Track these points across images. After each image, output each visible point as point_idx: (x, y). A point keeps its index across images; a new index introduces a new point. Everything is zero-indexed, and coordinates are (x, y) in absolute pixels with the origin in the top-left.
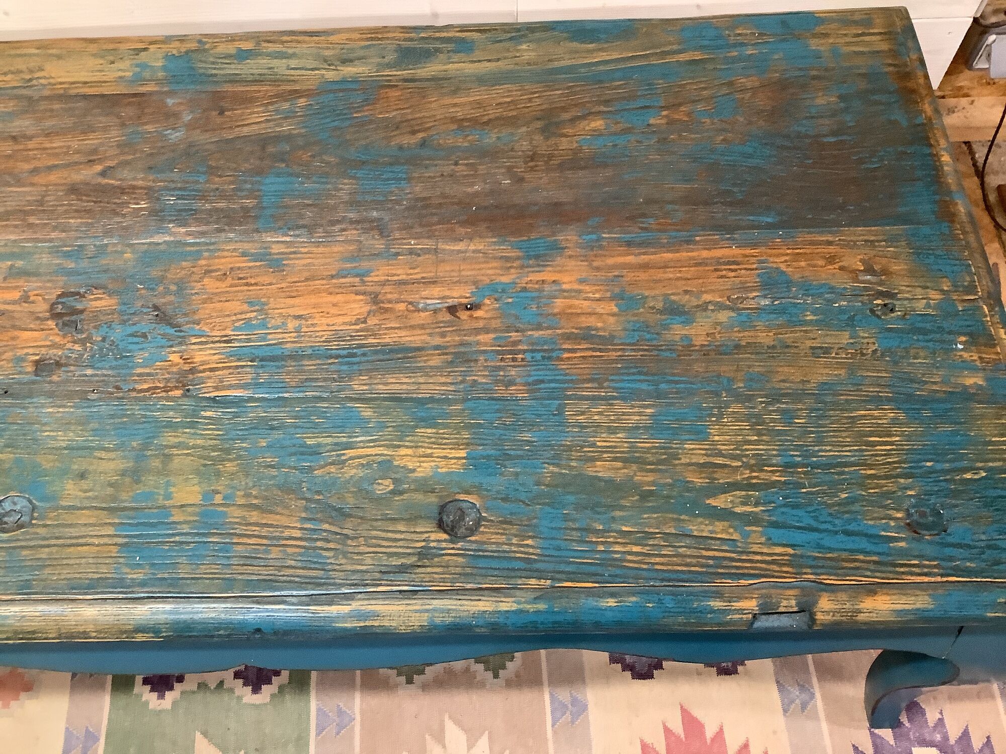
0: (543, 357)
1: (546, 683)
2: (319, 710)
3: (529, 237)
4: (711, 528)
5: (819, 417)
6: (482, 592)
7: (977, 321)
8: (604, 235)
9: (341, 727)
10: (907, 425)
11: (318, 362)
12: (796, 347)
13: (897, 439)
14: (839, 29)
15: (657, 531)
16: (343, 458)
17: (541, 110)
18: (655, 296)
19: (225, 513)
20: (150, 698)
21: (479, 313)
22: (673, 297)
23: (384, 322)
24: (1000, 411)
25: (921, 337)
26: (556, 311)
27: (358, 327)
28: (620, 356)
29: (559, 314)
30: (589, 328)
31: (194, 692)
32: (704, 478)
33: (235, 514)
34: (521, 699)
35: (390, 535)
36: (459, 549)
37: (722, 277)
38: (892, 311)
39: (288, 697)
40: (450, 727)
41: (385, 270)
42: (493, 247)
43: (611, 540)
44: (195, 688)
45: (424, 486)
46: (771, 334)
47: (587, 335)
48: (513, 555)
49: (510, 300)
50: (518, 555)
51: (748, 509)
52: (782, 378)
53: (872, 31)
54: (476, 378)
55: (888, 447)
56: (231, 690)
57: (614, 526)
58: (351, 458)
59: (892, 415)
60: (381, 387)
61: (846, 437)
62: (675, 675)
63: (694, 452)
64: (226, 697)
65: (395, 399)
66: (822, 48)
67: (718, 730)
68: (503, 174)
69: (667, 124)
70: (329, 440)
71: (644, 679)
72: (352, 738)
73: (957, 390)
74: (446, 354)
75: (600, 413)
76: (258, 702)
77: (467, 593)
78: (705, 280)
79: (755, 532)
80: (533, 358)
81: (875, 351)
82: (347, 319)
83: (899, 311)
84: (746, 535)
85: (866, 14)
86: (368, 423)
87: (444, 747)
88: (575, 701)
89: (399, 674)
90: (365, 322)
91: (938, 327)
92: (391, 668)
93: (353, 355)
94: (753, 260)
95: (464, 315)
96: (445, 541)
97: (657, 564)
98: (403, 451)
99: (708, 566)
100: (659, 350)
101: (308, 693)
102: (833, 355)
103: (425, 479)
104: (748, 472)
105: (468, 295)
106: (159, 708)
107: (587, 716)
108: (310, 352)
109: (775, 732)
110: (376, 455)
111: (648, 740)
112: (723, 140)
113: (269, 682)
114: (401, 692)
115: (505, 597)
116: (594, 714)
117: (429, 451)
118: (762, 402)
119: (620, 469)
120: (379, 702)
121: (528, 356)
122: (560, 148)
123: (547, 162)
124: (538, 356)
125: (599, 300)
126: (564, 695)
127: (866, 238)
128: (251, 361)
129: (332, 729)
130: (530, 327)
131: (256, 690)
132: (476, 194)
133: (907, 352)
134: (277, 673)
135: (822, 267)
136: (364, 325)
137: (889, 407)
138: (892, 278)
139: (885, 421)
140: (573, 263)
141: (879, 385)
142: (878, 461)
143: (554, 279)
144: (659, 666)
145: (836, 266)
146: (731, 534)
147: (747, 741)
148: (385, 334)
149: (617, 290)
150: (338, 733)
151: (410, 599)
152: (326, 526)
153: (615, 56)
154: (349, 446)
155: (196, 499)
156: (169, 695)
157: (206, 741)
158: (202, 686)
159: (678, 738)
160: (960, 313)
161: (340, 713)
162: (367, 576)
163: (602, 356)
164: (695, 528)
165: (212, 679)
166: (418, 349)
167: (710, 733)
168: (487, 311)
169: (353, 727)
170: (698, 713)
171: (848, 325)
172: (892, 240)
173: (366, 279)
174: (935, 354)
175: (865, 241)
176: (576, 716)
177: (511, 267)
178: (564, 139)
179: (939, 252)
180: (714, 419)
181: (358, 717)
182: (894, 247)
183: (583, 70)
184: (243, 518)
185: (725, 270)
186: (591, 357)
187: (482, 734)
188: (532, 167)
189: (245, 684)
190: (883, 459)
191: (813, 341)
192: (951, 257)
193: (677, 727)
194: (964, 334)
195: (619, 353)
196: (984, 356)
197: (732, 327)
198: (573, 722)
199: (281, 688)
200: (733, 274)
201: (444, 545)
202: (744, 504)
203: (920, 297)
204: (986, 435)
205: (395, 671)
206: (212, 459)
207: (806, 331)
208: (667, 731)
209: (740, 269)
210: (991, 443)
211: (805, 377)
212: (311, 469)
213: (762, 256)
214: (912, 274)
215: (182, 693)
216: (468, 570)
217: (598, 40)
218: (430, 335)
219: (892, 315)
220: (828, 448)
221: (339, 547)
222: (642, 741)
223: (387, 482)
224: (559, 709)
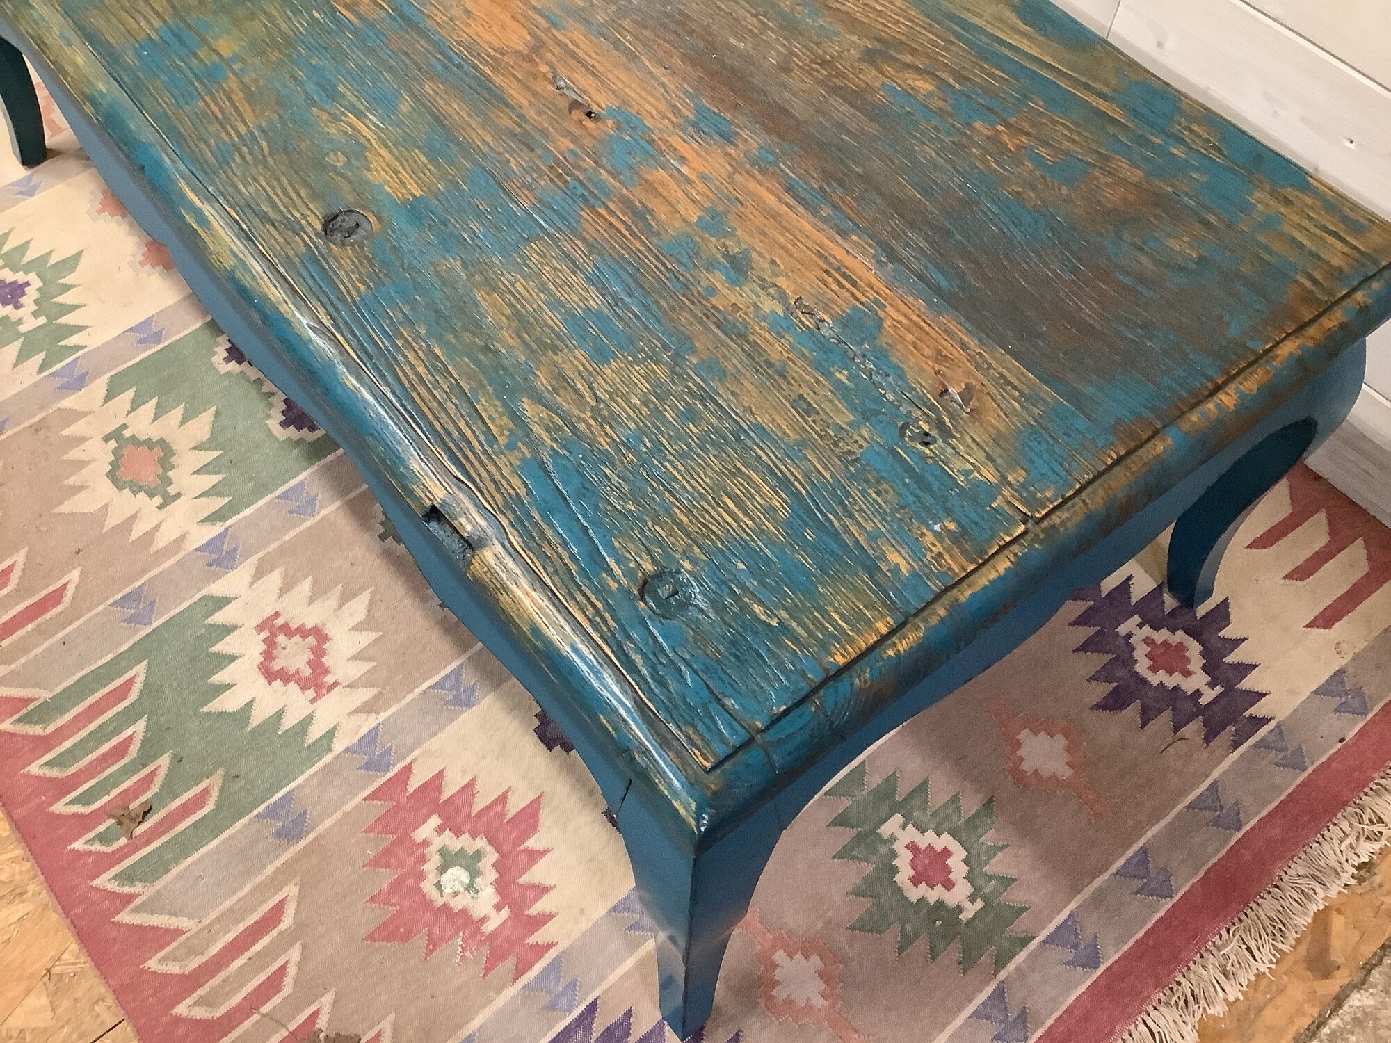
0: (582, 195)
1: (470, 653)
2: (301, 483)
3: (721, 112)
4: (495, 415)
5: (713, 443)
6: (282, 281)
7: (992, 529)
8: (782, 165)
9: (298, 510)
10: (776, 523)
11: (431, 49)
12: (789, 383)
13: (750, 523)
14: (1311, 208)
15: (455, 376)
16: (343, 118)
17: (894, 37)
18: (743, 239)
19: (228, 77)
20: (221, 352)
21: (589, 124)
22: (754, 255)
23: (516, 67)
24: (879, 603)
25: (913, 486)
26: (648, 177)
27: (493, 53)
28: (640, 251)
29: (646, 181)
30: (650, 212)
31: (248, 380)
32: (550, 384)
33: (233, 83)
34: (438, 642)
35: (290, 190)
36: (313, 242)
37: (823, 281)
38: (926, 444)
39: (296, 451)
40: (364, 598)
41: (577, 36)
42: (679, 93)
43: (416, 347)
44: (253, 378)
45: (360, 187)
46: (786, 355)
47: (640, 215)
48: (338, 283)
49: (627, 138)
50: (342, 287)
51: (544, 435)
52: (737, 391)
53: (1348, 238)
54: (511, 159)
55: (730, 520)
56: (271, 406)
57: (432, 342)
58: (348, 123)
59: (778, 504)
60: (441, 102)
61: (710, 477)
62: (569, 769)
63: (575, 362)
64: (262, 405)
65: (438, 119)
66: (1260, 207)
67: (542, 850)
68: (779, 53)
69: (988, 138)
70: (354, 99)
71: (542, 741)
72: (295, 526)
73: (871, 552)
74: (520, 126)
75: (555, 269)
76: (275, 433)
77: (275, 273)
78: (803, 270)
79: (522, 452)
80: (575, 188)
81: (850, 453)
82: (494, 41)
83: (931, 450)
84: (511, 447)
85: (1369, 220)
86: (394, 114)
87: (340, 606)
88: (470, 692)
89: (382, 524)
90: (503, 54)
91: (943, 496)
92: (383, 513)
93: (459, 67)
94: (871, 294)
95: (578, 114)
96: (315, 230)
97: (419, 394)
98: (384, 152)
99: (449, 434)
100: (676, 277)
101: (312, 464)
102: (810, 419)
103: (368, 183)
104: (589, 414)
105: (604, 106)
106: (216, 365)
107: (463, 712)
108: (436, 38)
109: (582, 911)
110: (365, 137)
111: (479, 785)
112: (1017, 193)
113: (299, 428)
114: (366, 536)
115: (293, 303)
116: (469, 719)
117: (400, 169)
118: (688, 387)
119: (503, 315)
120: (344, 525)
121: (573, 183)
122: (860, 76)
123: (830, 76)
124: (581, 191)
125: (694, 201)
126: (470, 677)
127: (1005, 372)
128: (393, 10)
129: (292, 504)
130: (610, 168)
131: (284, 424)
132: (732, 48)
133: (878, 482)
134: (312, 428)
135: (923, 355)
136: (499, 56)
137: (785, 497)
138: (974, 423)
139: (762, 502)
140: (722, 160)
141: (807, 476)
142: (704, 518)
143: (686, 155)
144: (568, 748)
145: (937, 367)
146: (502, 434)
147: (552, 888)
148: (503, 75)
149: (720, 209)
150: (290, 512)
151: (239, 239)
152: (264, 144)
153: (1036, 52)
154: (359, 115)
155: (226, 53)
156: (233, 365)
157: (212, 418)
158: (258, 382)
159: (503, 813)
160: (988, 508)
161: (312, 501)
162: (237, 197)
163: (625, 237)
164: (485, 403)
165: (268, 387)
166: (507, 104)
167: (532, 843)
168: (597, 128)
169: (304, 521)
170: (545, 816)
171: (863, 413)
172: (1028, 399)
173: (553, 30)
174: (902, 508)
175: (1002, 376)
176: (454, 702)
177: (669, 119)
178: (875, 72)
179: (1057, 448)
180: (630, 359)
181: (318, 518)
182: (1022, 406)
183: (984, 39)
184: (232, 90)
185: (835, 279)
186: (618, 230)
187: (377, 630)
188: (812, 68)
189: (283, 413)
190: (708, 521)
191: (811, 393)
192: (1066, 464)
193: (515, 805)
194: (959, 524)
195: (642, 248)
196: (947, 557)
197: (764, 319)
198: (447, 703)
199: (301, 441)
200: (835, 287)
201: (309, 230)
202: (547, 429)
203: (972, 461)
204: (832, 604)
205: (383, 518)
206: (273, 40)
207: (818, 382)
208: (503, 798)
209: (848, 290)
210: (825, 614)
211: (756, 408)
212: (314, 103)
213: (885, 299)
214: (998, 439)
215: (242, 372)
216: (297, 260)
217: (1040, 29)
218: (531, 104)
219: (919, 446)
220: (680, 467)
221: (251, 162)
222: (474, 779)
223: (343, 158)
224: (451, 682)
